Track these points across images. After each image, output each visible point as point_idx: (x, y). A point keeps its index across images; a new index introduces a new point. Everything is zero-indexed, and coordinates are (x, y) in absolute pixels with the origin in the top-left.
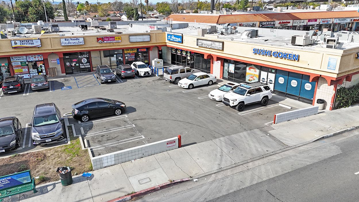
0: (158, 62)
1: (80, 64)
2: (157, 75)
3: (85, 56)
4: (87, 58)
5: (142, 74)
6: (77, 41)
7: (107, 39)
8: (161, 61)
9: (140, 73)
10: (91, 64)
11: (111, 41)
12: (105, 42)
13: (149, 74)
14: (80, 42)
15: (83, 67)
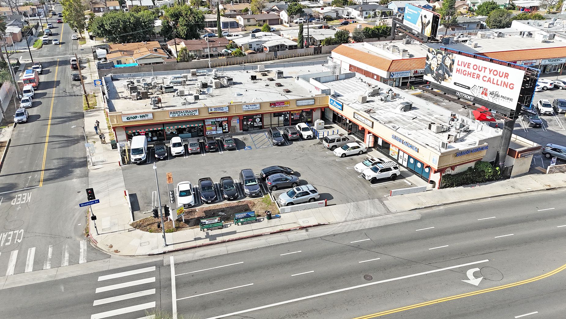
0: (320, 124)
1: (255, 123)
2: (317, 138)
3: (259, 116)
4: (260, 118)
5: (305, 137)
6: (255, 107)
7: (278, 104)
8: (323, 122)
9: (303, 136)
10: (263, 123)
11: (281, 106)
12: (276, 106)
13: (311, 137)
14: (257, 108)
15: (257, 125)
